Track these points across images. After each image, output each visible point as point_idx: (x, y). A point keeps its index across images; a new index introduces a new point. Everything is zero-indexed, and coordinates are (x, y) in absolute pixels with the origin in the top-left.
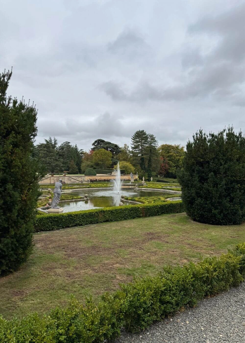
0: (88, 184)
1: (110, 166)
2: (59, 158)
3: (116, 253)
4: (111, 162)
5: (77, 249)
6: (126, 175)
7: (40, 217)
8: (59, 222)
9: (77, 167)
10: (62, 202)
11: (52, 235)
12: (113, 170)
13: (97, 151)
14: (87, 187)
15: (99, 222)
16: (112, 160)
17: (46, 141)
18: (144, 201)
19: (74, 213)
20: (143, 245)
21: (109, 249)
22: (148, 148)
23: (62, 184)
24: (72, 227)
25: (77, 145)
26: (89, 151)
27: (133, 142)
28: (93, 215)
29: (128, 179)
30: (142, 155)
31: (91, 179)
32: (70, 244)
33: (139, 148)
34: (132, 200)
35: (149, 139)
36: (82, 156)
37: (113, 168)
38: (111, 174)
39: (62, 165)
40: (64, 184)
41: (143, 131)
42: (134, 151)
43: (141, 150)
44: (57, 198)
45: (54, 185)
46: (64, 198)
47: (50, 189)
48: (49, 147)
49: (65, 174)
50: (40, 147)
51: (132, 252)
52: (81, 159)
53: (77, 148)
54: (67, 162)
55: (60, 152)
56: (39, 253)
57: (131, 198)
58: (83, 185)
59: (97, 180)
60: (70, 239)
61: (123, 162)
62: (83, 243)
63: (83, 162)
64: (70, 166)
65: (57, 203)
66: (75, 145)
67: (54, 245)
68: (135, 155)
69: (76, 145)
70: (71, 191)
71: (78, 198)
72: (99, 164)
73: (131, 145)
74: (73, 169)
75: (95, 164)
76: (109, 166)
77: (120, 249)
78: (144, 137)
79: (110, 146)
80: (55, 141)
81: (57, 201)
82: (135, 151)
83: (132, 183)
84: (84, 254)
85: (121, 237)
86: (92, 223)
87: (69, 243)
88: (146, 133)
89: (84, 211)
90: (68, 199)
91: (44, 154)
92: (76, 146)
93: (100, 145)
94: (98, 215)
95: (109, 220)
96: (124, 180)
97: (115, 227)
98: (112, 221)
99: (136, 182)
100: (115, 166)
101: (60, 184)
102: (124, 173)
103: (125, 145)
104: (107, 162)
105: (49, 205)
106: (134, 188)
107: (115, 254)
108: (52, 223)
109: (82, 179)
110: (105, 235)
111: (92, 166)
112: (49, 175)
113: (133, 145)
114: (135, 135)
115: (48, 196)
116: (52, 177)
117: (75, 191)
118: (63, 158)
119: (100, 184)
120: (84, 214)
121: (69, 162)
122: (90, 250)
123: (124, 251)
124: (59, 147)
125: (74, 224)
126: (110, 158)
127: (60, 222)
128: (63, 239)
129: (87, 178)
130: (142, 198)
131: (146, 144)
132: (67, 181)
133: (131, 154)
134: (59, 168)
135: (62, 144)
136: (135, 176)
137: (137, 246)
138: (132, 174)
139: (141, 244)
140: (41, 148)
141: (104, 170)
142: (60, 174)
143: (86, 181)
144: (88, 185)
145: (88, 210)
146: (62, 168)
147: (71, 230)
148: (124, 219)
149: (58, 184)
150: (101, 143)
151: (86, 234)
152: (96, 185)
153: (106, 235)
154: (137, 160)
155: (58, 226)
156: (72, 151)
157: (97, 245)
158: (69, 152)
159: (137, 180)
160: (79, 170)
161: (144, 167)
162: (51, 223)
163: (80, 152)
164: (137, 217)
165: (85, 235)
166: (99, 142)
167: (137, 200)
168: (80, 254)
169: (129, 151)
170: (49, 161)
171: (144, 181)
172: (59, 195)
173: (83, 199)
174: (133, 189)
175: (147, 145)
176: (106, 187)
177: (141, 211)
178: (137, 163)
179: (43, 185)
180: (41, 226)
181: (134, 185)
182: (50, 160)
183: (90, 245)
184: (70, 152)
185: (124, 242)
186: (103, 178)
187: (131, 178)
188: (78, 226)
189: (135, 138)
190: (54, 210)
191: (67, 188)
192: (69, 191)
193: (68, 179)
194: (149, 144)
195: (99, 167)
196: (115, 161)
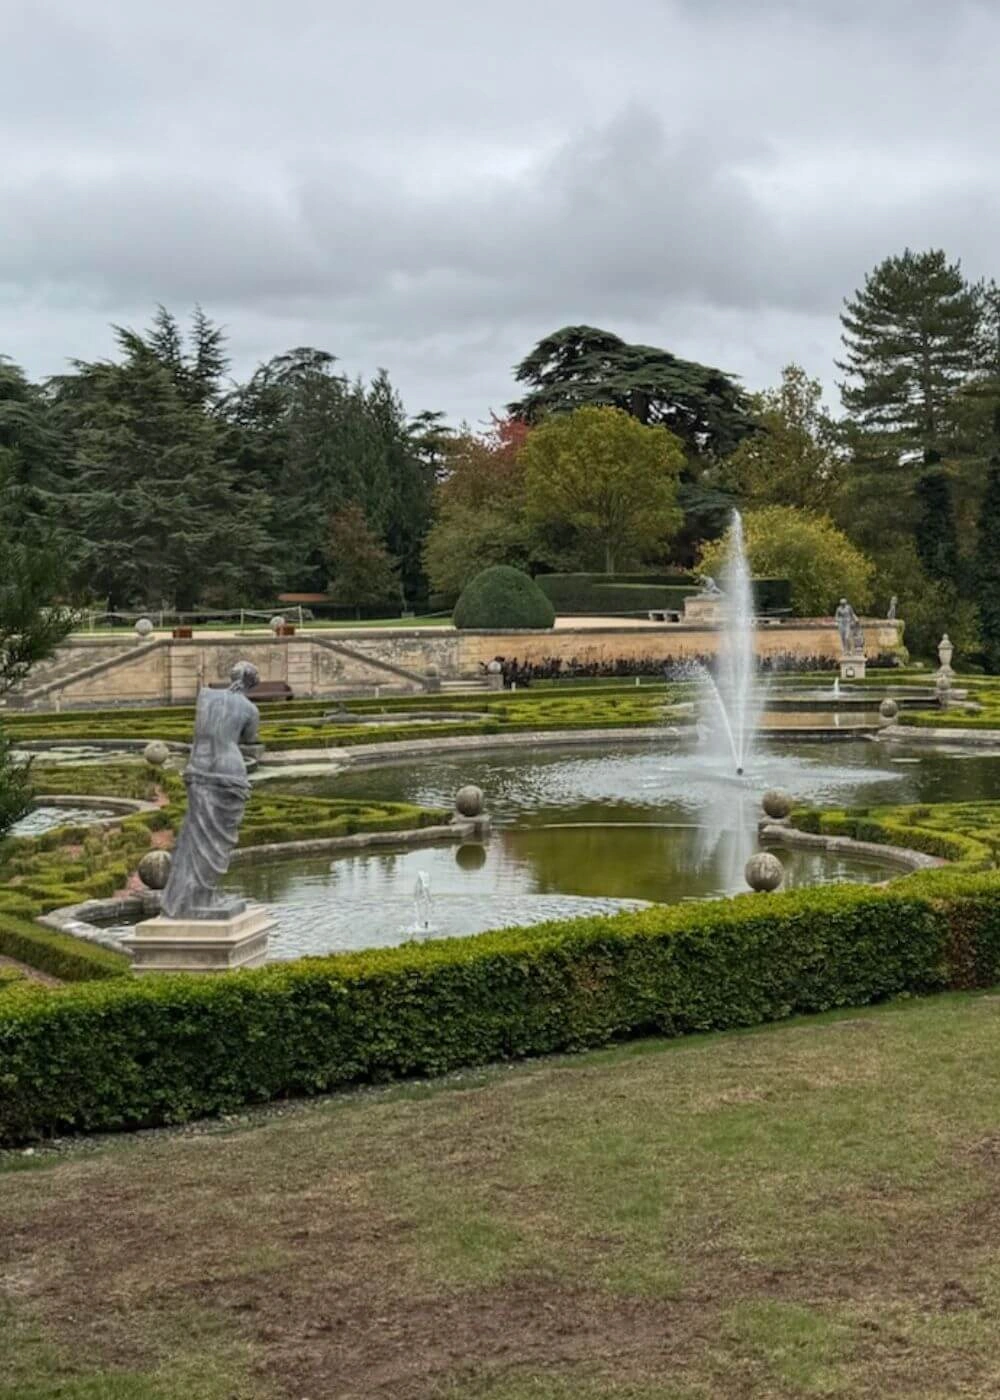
0: (482, 704)
1: (665, 549)
2: (236, 487)
3: (729, 1342)
4: (673, 518)
5: (372, 1314)
6: (798, 622)
7: (42, 1014)
8: (213, 1048)
9: (395, 560)
10: (259, 859)
11: (153, 1168)
12: (690, 581)
13: (560, 423)
14: (472, 723)
15: (574, 1040)
16: (681, 499)
17: (132, 342)
18: (951, 837)
19: (349, 970)
20: (978, 1257)
21: (667, 1302)
22: (975, 400)
23: (253, 706)
24: (332, 1088)
25: (390, 379)
26: (490, 428)
27: (858, 348)
28: (522, 978)
29: (816, 653)
30: (932, 457)
31: (509, 655)
32: (304, 1262)
33: (905, 400)
34: (851, 830)
35: (984, 327)
36: (435, 465)
37: (690, 565)
38: (675, 619)
39: (264, 543)
40: (274, 700)
41: (938, 258)
42: (869, 428)
43: (922, 413)
44: (211, 826)
45: (187, 709)
46: (280, 825)
47: (166, 750)
48: (155, 393)
49: (292, 618)
50: (75, 397)
51: (875, 1328)
52: (428, 494)
53: (389, 402)
54: (312, 517)
55: (249, 433)
56: (22, 1357)
57: (841, 818)
58: (445, 704)
59: (557, 663)
60: (307, 1208)
61: (776, 511)
62: (428, 1250)
63: (447, 518)
64: (330, 549)
65: (211, 869)
66: (376, 376)
67: (156, 1273)
68: (871, 455)
69: (384, 373)
70: (341, 762)
71: (396, 817)
72: (572, 529)
73: (842, 377)
74: (358, 577)
75: (540, 530)
76: (661, 553)
77: (765, 1302)
78: (946, 312)
79: (666, 385)
80: (208, 343)
81: (211, 848)
82: (869, 421)
83: (849, 684)
84: (434, 1358)
85: (767, 1185)
86: (509, 1052)
87: (302, 1253)
88: (957, 277)
89: (439, 944)
90: (313, 834)
91: (110, 456)
92: (382, 385)
93: (587, 373)
94: (568, 979)
95: (661, 1017)
96: (788, 665)
97: (720, 1089)
98: (690, 1031)
99: (883, 682)
100: (706, 548)
101: (242, 704)
102: (786, 604)
103: (793, 373)
104: (639, 516)
105: (151, 881)
106: (866, 731)
107: (722, 1358)
108: (155, 1062)
109: (437, 656)
110: (625, 1163)
111: (516, 552)
112: (156, 624)
113: (851, 370)
114: (870, 289)
115: (146, 807)
116: (179, 644)
117: (372, 759)
118: (275, 482)
119: (586, 702)
120: (443, 974)
121: (321, 520)
122: (488, 1320)
123: (803, 1324)
124: (241, 394)
125: (352, 1066)
126: (668, 486)
127: (223, 1050)
128: (242, 1213)
129: (474, 649)
130: (941, 813)
131: (964, 364)
132: (307, 677)
133: (840, 452)
134: (236, 572)
135: (268, 372)
136: (875, 627)
137: (922, 1273)
138: (847, 608)
139: (951, 1246)
140: (89, 406)
141: (617, 580)
142: (251, 620)
143: (468, 677)
144: (486, 710)
145: (480, 938)
146: (264, 568)
147: (325, 1128)
148: (797, 1009)
149: (228, 704)
150: (592, 359)
151: (459, 1156)
152: (555, 705)
153: (634, 1165)
154: (893, 494)
155: (207, 1090)
156: (345, 429)
157: (555, 1271)
158: (324, 437)
159: (896, 660)
160: (410, 588)
161: (951, 555)
162: (144, 1059)
163: (416, 434)
164: (906, 988)
165: (450, 1167)
166: (572, 353)
167: (899, 833)
168: (399, 1368)
169: (824, 422)
170: (158, 513)
171: (952, 673)
172: (234, 797)
173: (443, 828)
174: (860, 736)
175: (971, 376)
176: (639, 725)
177: (944, 932)
178: (893, 524)
179: (101, 716)
180: (54, 1093)
181: (872, 706)
182: (162, 502)
183: (489, 1266)
184: (333, 434)
185: (800, 1236)
186: (610, 650)
187: (839, 645)
188: (386, 1081)
189: (872, 316)
190: (192, 930)
191: (306, 733)
192: (327, 761)
193: (315, 657)
194: (987, 366)
195: (575, 561)
196: (712, 506)
